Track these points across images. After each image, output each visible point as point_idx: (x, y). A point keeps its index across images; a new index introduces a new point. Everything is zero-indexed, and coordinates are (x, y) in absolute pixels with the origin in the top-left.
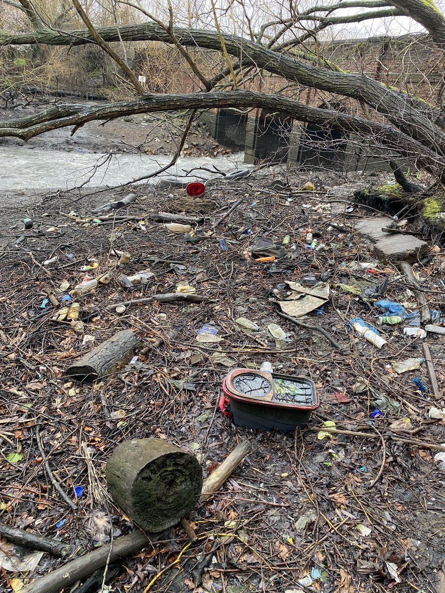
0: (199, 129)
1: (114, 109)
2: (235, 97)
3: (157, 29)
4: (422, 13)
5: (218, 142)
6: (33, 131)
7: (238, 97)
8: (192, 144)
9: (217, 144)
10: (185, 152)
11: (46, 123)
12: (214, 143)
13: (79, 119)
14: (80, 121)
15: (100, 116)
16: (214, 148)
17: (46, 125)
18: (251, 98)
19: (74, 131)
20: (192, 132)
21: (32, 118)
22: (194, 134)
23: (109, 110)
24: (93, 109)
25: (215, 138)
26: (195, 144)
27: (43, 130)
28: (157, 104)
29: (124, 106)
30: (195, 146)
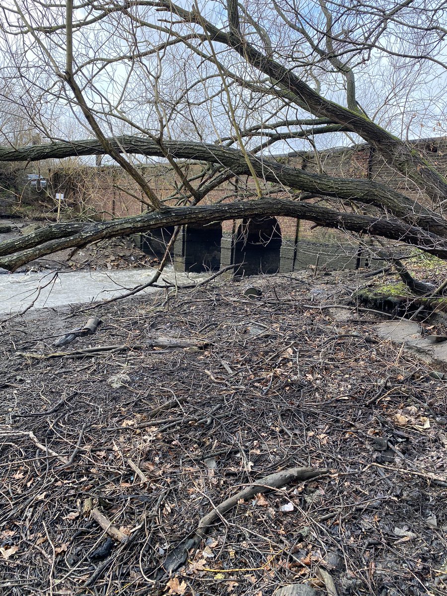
0: (123, 240)
1: (126, 226)
2: (262, 206)
3: (135, 142)
4: (367, 128)
5: (144, 252)
6: (24, 258)
7: (265, 206)
8: (119, 256)
9: (143, 254)
10: (112, 264)
11: (39, 246)
12: (141, 254)
13: (82, 239)
14: (83, 242)
15: (108, 235)
16: (141, 258)
17: (39, 249)
18: (280, 206)
19: (72, 255)
20: (117, 244)
21: (14, 242)
22: (120, 245)
23: (119, 227)
24: (99, 227)
25: (141, 248)
26: (121, 255)
27: (36, 255)
28: (177, 218)
29: (137, 222)
30: (121, 257)
